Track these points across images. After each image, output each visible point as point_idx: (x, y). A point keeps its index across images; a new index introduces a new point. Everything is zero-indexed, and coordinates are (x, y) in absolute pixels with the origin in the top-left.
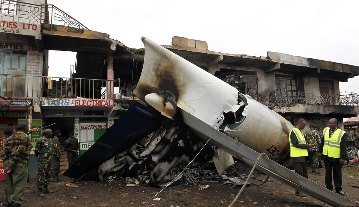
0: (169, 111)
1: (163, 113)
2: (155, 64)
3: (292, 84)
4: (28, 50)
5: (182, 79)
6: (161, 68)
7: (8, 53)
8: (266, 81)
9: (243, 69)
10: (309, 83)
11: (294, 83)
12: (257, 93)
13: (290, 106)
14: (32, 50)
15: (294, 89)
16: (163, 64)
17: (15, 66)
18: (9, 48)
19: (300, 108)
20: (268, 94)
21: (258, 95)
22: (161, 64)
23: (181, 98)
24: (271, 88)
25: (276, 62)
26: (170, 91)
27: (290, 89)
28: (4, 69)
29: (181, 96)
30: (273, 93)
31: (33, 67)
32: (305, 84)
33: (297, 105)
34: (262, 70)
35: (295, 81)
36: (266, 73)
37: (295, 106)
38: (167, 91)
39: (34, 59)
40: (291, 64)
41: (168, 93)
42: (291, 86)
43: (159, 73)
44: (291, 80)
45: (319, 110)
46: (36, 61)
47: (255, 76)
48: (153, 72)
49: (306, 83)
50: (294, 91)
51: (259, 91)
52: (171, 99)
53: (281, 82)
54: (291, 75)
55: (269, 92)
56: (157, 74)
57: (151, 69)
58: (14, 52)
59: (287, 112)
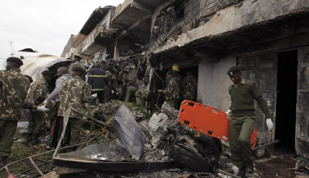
59: (188, 41)
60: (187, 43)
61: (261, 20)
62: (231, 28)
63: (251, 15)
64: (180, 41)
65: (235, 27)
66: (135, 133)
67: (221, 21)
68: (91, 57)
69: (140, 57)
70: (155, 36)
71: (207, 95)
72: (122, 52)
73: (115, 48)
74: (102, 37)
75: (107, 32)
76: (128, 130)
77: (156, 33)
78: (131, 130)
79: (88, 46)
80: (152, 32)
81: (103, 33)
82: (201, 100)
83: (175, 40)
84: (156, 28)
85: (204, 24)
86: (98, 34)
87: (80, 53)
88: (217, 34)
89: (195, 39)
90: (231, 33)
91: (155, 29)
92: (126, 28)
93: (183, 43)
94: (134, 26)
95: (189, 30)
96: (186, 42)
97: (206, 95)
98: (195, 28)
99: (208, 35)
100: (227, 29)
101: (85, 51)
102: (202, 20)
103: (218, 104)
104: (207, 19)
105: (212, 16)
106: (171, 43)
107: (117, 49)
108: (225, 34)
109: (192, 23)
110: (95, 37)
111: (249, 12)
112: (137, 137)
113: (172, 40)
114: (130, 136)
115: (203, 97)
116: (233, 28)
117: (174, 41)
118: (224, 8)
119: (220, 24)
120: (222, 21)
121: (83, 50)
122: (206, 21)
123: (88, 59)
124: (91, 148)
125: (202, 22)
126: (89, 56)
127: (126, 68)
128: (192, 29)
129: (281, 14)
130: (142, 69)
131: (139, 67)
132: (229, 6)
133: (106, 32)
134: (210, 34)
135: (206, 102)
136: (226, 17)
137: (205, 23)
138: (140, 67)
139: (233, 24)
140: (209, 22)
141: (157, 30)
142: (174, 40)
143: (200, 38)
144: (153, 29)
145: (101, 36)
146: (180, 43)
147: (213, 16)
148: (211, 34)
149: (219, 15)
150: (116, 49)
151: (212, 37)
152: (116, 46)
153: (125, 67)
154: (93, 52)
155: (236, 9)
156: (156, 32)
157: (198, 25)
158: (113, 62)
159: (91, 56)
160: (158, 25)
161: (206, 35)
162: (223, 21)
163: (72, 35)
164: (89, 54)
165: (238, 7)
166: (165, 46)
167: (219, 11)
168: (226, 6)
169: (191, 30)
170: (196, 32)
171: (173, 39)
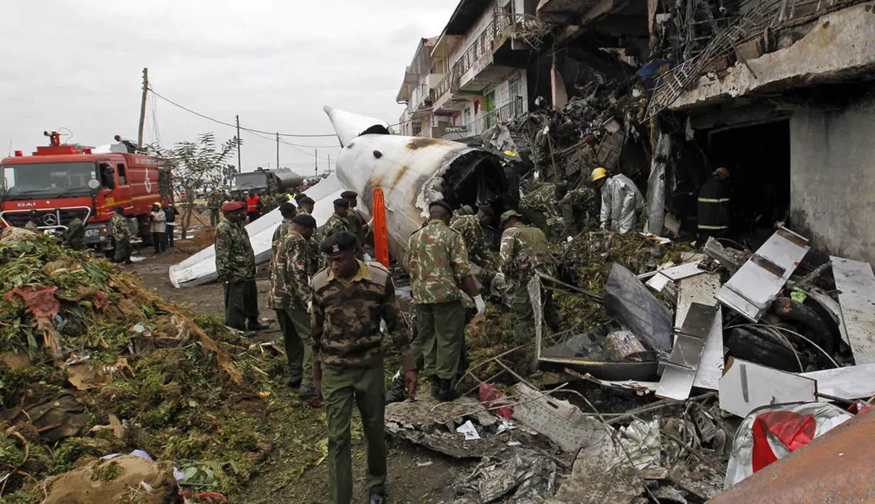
13: (770, 43)
19: (839, 36)
33: (819, 28)
37: (801, 37)
59: (756, 87)
60: (752, 89)
64: (733, 82)
65: (868, 58)
66: (652, 311)
67: (831, 40)
68: (485, 95)
69: (628, 104)
70: (662, 41)
71: (817, 199)
72: (575, 85)
73: (552, 72)
74: (514, 50)
75: (526, 37)
76: (637, 308)
77: (663, 34)
78: (643, 306)
79: (477, 72)
80: (653, 29)
81: (516, 41)
82: (803, 210)
83: (722, 79)
84: (662, 17)
85: (790, 46)
86: (501, 43)
87: (457, 89)
88: (824, 71)
89: (771, 81)
90: (860, 70)
91: (659, 22)
92: (575, 18)
93: (742, 87)
94: (599, 13)
95: (755, 57)
96: (750, 85)
97: (814, 198)
98: (770, 51)
99: (803, 74)
100: (847, 61)
101: (470, 83)
102: (784, 34)
103: (848, 221)
104: (796, 33)
105: (809, 25)
106: (710, 85)
107: (558, 73)
108: (845, 72)
109: (761, 40)
110: (495, 50)
112: (657, 317)
113: (712, 79)
114: (644, 318)
115: (806, 203)
116: (863, 61)
117: (717, 81)
118: (838, 9)
119: (830, 47)
120: (834, 41)
121: (464, 82)
122: (797, 37)
123: (476, 100)
124: (580, 340)
125: (785, 39)
126: (481, 93)
127: (591, 125)
128: (761, 55)
130: (638, 134)
131: (628, 129)
132: (850, 6)
133: (523, 35)
134: (808, 72)
135: (814, 215)
136: (844, 31)
137: (794, 42)
138: (630, 129)
139: (863, 51)
140: (802, 40)
141: (665, 23)
142: (719, 78)
143: (784, 79)
144: (655, 20)
145: (513, 48)
146: (734, 88)
147: (813, 27)
148: (810, 70)
149: (826, 25)
150: (556, 76)
151: (811, 77)
152: (553, 66)
153: (588, 123)
154: (488, 83)
155: (868, 13)
156: (664, 31)
157: (775, 43)
158: (556, 116)
159: (484, 92)
160: (668, 12)
161: (798, 73)
162: (838, 40)
163: (424, 41)
164: (479, 89)
165: (872, 9)
166: (696, 92)
167: (827, 15)
168: (842, 5)
169: (759, 57)
170: (772, 62)
171: (716, 77)
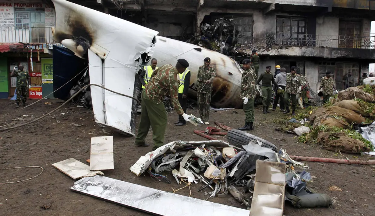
0: (80, 52)
1: (76, 54)
2: (66, 16)
3: (300, 25)
4: (45, 7)
5: (91, 27)
6: (71, 19)
7: (33, 11)
8: (264, 23)
9: (236, 12)
10: (324, 23)
11: (302, 24)
12: (252, 35)
13: (281, 48)
14: (48, 7)
15: (302, 31)
16: (72, 16)
17: (38, 20)
18: (33, 7)
19: (295, 51)
20: (265, 36)
21: (252, 38)
22: (71, 16)
23: (95, 42)
24: (270, 30)
25: (269, 2)
26: (83, 37)
27: (296, 31)
28: (31, 22)
29: (94, 40)
30: (272, 35)
31: (49, 20)
32: (317, 26)
33: (291, 48)
34: (260, 11)
35: (304, 22)
36: (265, 15)
37: (288, 48)
38: (81, 37)
39: (49, 14)
40: (289, 4)
41: (81, 39)
42: (298, 27)
43: (71, 23)
44: (299, 21)
45: (323, 53)
46: (51, 16)
47: (251, 18)
48: (65, 23)
49: (320, 24)
50: (302, 33)
51: (254, 34)
52: (84, 43)
53: (284, 23)
54: (299, 16)
55: (267, 34)
56: (69, 24)
57: (63, 21)
58: (37, 10)
59: (277, 54)
61: (307, 55)
62: (298, 55)
63: (305, 53)
85: (285, 49)
93: (273, 54)
95: (277, 49)
102: (284, 47)
106: (266, 52)
111: (304, 51)
129: (312, 56)
132: (297, 46)
146: (271, 54)
149: (293, 48)
155: (300, 49)
171: (268, 51)
